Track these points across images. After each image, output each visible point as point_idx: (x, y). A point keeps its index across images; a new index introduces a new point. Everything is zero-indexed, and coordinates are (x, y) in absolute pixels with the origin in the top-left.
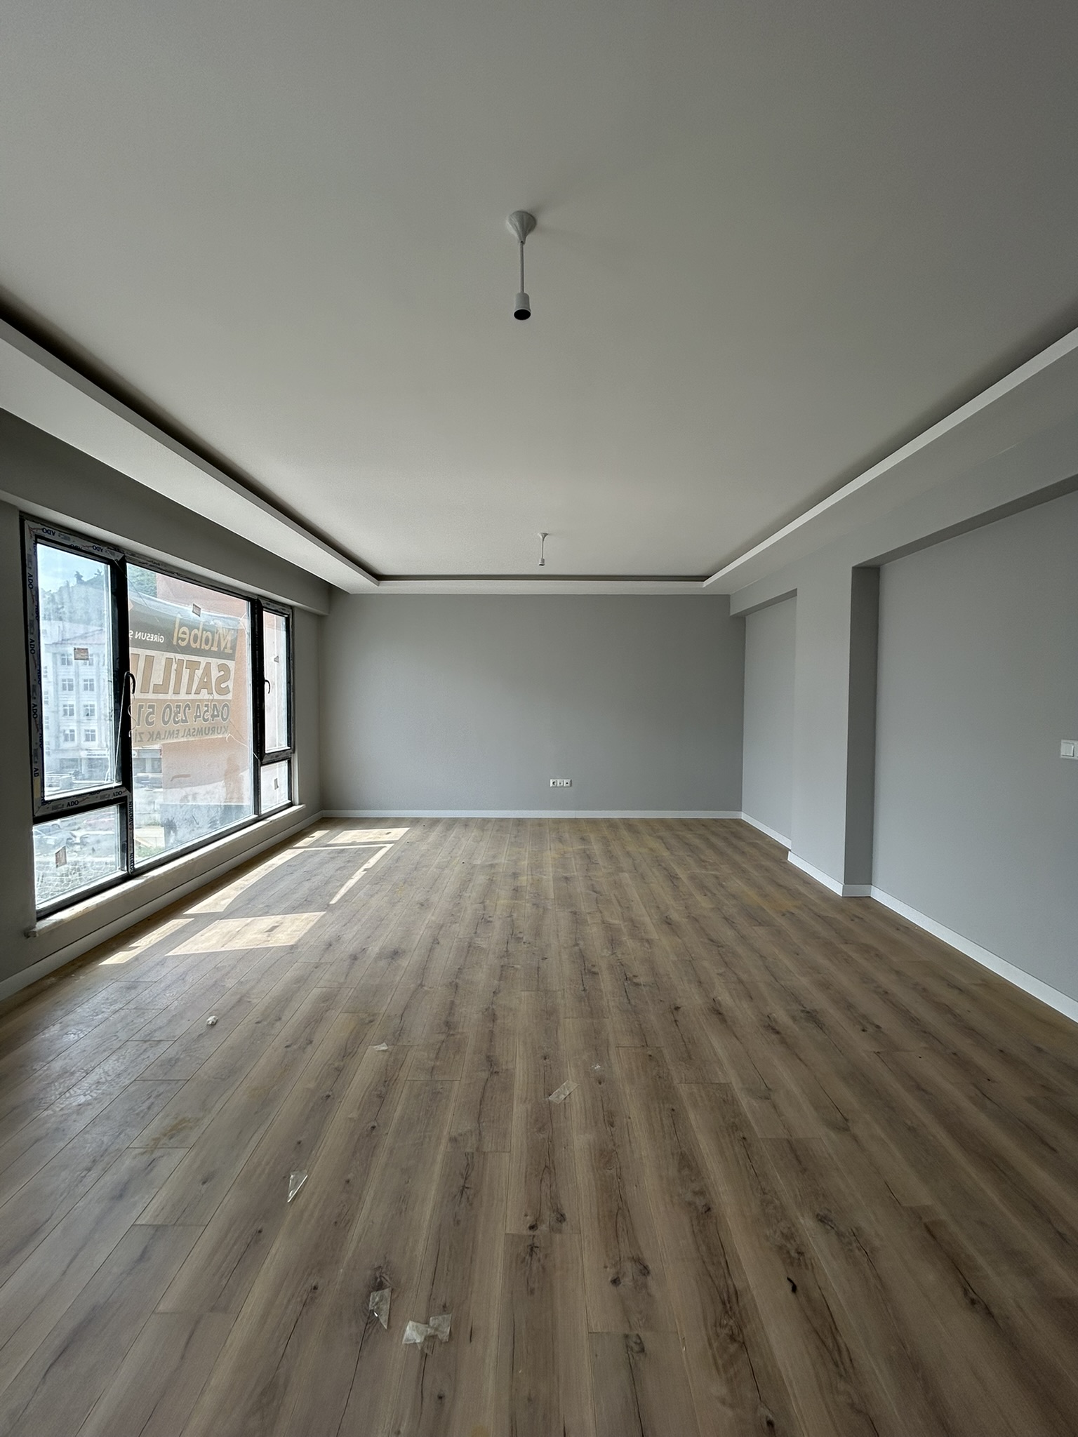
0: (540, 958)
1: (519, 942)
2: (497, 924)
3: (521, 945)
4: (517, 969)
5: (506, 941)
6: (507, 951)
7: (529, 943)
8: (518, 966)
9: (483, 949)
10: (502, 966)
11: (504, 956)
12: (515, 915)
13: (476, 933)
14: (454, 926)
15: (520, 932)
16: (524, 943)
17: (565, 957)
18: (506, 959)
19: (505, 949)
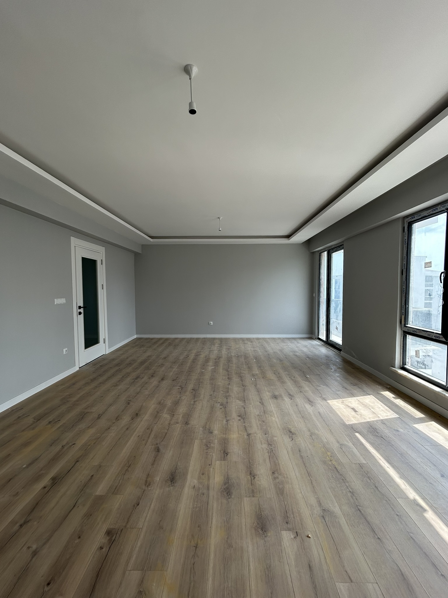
0: (213, 395)
1: (222, 403)
2: (234, 415)
3: (221, 401)
4: (222, 391)
5: (228, 404)
6: (227, 398)
7: (217, 402)
8: (222, 392)
9: (238, 400)
10: (228, 392)
11: (228, 396)
12: (225, 422)
13: (244, 408)
14: (258, 413)
15: (221, 409)
16: (219, 403)
17: (202, 396)
18: (227, 395)
19: (228, 399)
